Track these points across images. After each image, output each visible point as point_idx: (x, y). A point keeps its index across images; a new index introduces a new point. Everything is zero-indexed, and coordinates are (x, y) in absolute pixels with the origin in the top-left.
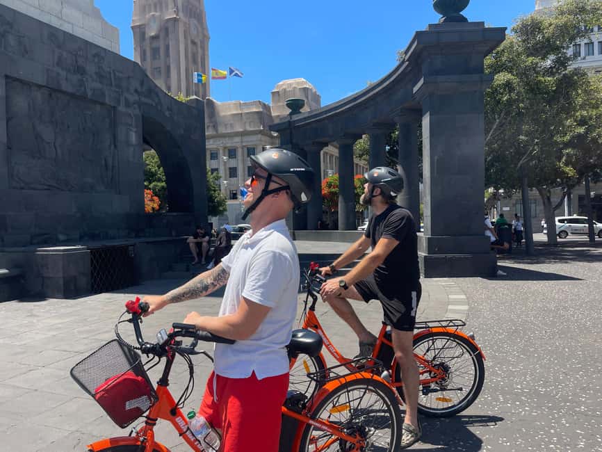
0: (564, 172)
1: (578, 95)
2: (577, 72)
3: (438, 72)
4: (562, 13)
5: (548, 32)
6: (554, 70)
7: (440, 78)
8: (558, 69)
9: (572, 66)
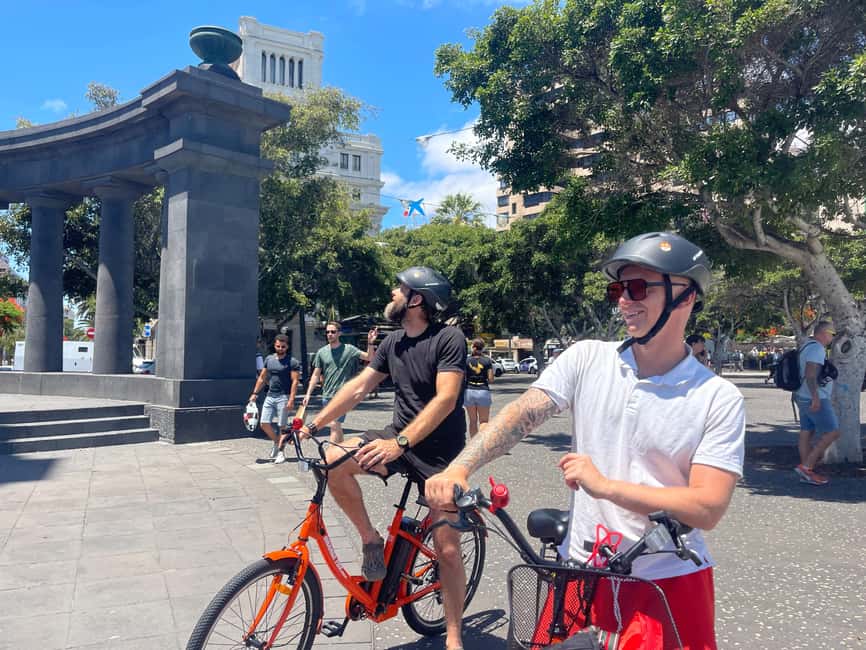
0: (294, 300)
1: (323, 208)
2: (325, 181)
3: (201, 139)
4: (316, 103)
5: (301, 123)
6: (301, 171)
7: (206, 148)
8: (305, 171)
9: (321, 173)
